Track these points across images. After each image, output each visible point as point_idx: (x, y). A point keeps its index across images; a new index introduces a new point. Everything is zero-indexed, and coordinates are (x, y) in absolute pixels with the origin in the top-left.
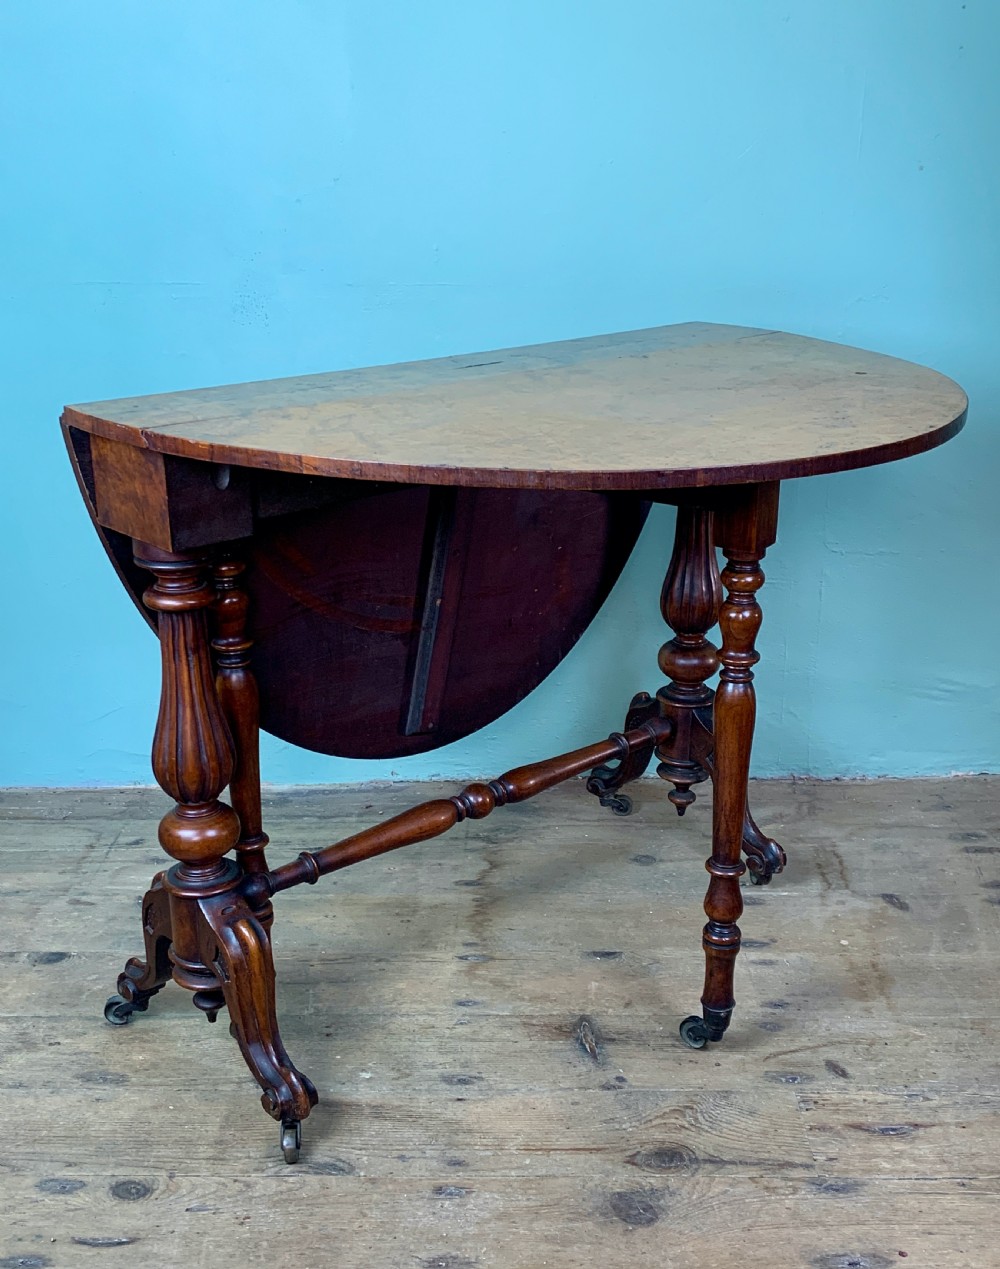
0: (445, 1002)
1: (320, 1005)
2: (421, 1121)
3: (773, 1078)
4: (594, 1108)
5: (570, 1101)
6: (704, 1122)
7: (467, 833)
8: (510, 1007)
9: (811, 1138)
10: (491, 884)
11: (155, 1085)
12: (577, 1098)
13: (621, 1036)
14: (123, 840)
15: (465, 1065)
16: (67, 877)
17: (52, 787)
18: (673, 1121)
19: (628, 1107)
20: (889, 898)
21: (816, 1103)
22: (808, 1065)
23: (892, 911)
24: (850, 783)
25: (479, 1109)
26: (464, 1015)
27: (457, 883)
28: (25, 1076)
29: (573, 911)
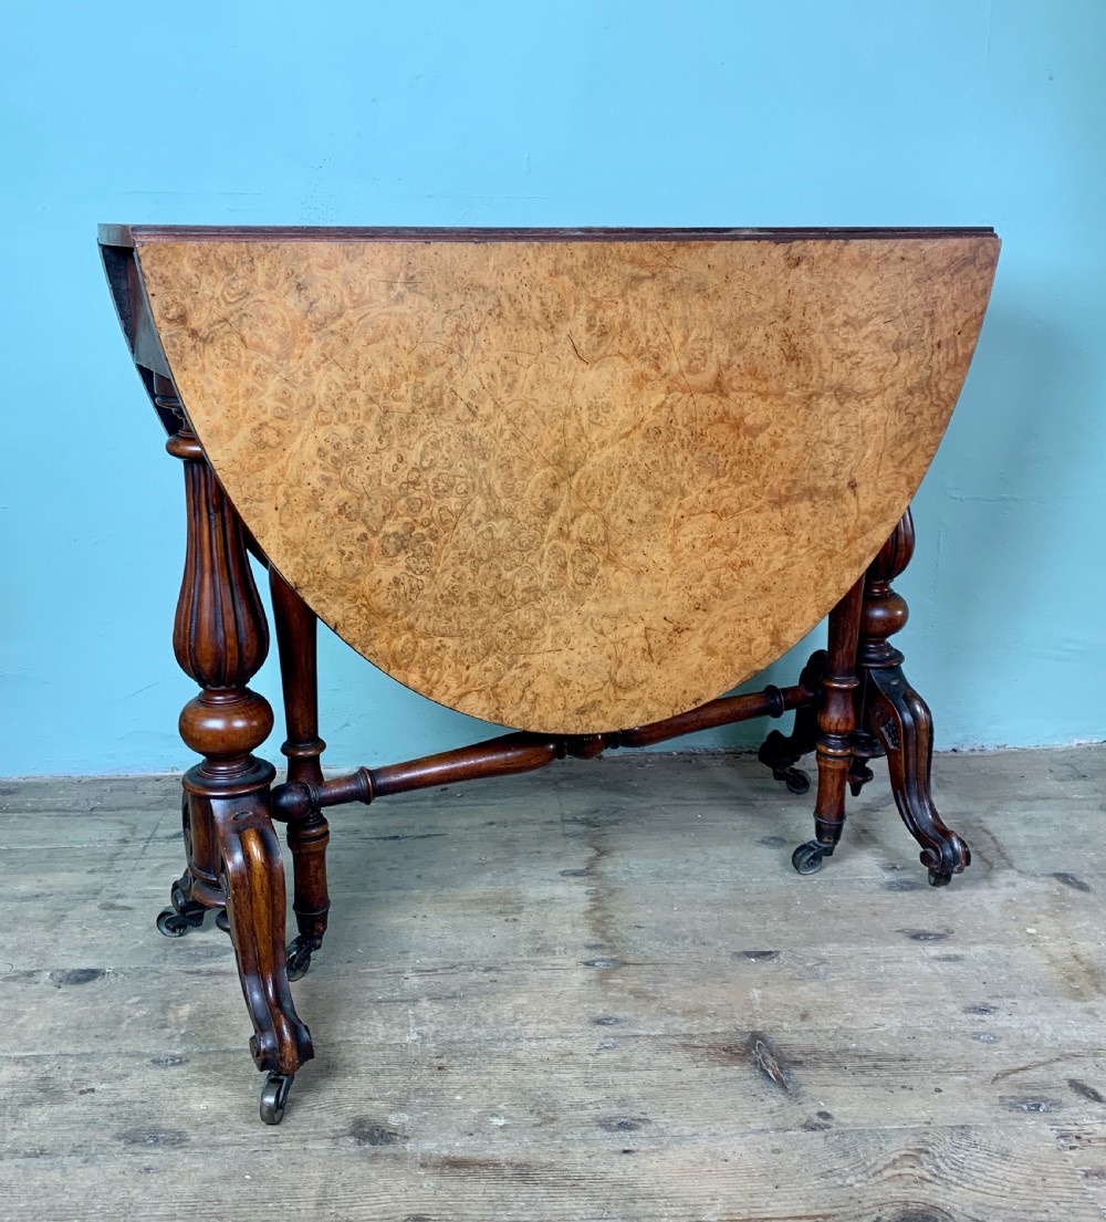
0: (579, 1021)
1: (425, 1028)
2: (583, 1184)
3: (1013, 1106)
4: (802, 1156)
5: (769, 1148)
6: (948, 1170)
7: (563, 816)
8: (662, 1024)
9: (1092, 1189)
10: (603, 873)
11: (224, 1145)
12: (777, 1144)
13: (809, 1058)
14: (161, 833)
15: (622, 1102)
16: (97, 878)
17: (76, 776)
18: (910, 1171)
19: (846, 1155)
20: (1064, 878)
21: (1078, 1138)
22: (1047, 1086)
23: (1072, 893)
24: (970, 754)
25: (653, 1163)
26: (606, 1037)
27: (563, 873)
28: (48, 1139)
29: (708, 904)
